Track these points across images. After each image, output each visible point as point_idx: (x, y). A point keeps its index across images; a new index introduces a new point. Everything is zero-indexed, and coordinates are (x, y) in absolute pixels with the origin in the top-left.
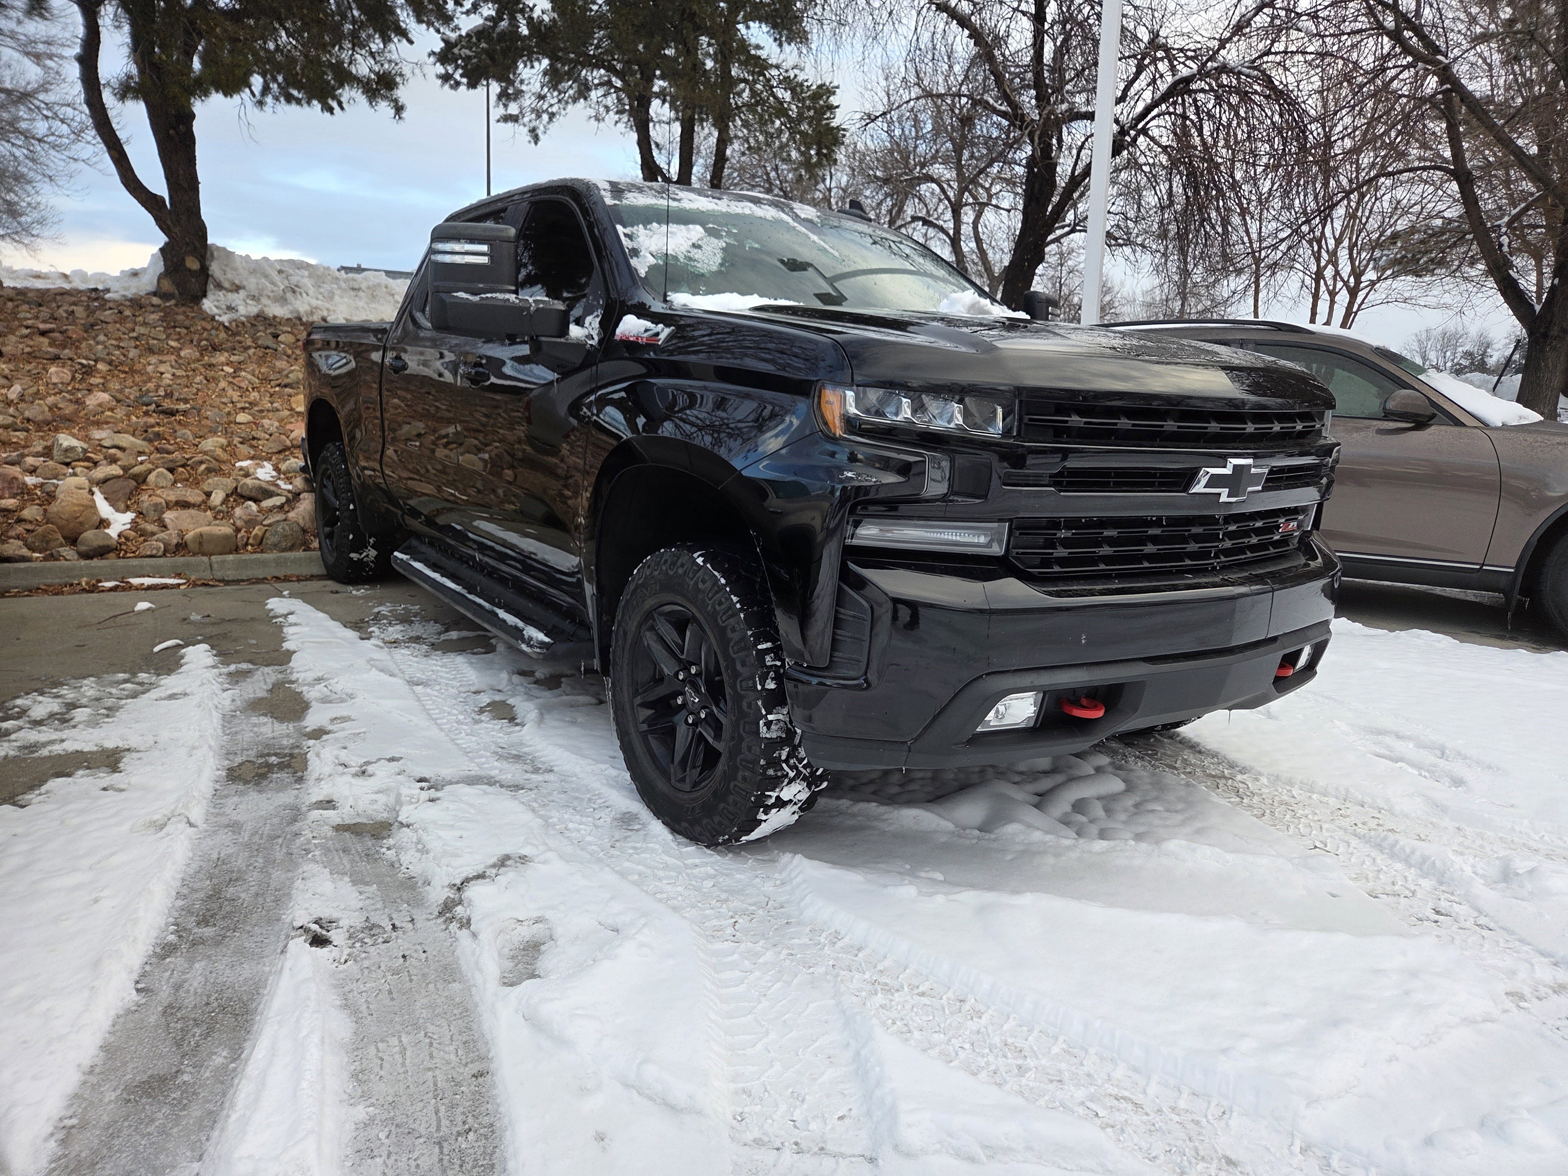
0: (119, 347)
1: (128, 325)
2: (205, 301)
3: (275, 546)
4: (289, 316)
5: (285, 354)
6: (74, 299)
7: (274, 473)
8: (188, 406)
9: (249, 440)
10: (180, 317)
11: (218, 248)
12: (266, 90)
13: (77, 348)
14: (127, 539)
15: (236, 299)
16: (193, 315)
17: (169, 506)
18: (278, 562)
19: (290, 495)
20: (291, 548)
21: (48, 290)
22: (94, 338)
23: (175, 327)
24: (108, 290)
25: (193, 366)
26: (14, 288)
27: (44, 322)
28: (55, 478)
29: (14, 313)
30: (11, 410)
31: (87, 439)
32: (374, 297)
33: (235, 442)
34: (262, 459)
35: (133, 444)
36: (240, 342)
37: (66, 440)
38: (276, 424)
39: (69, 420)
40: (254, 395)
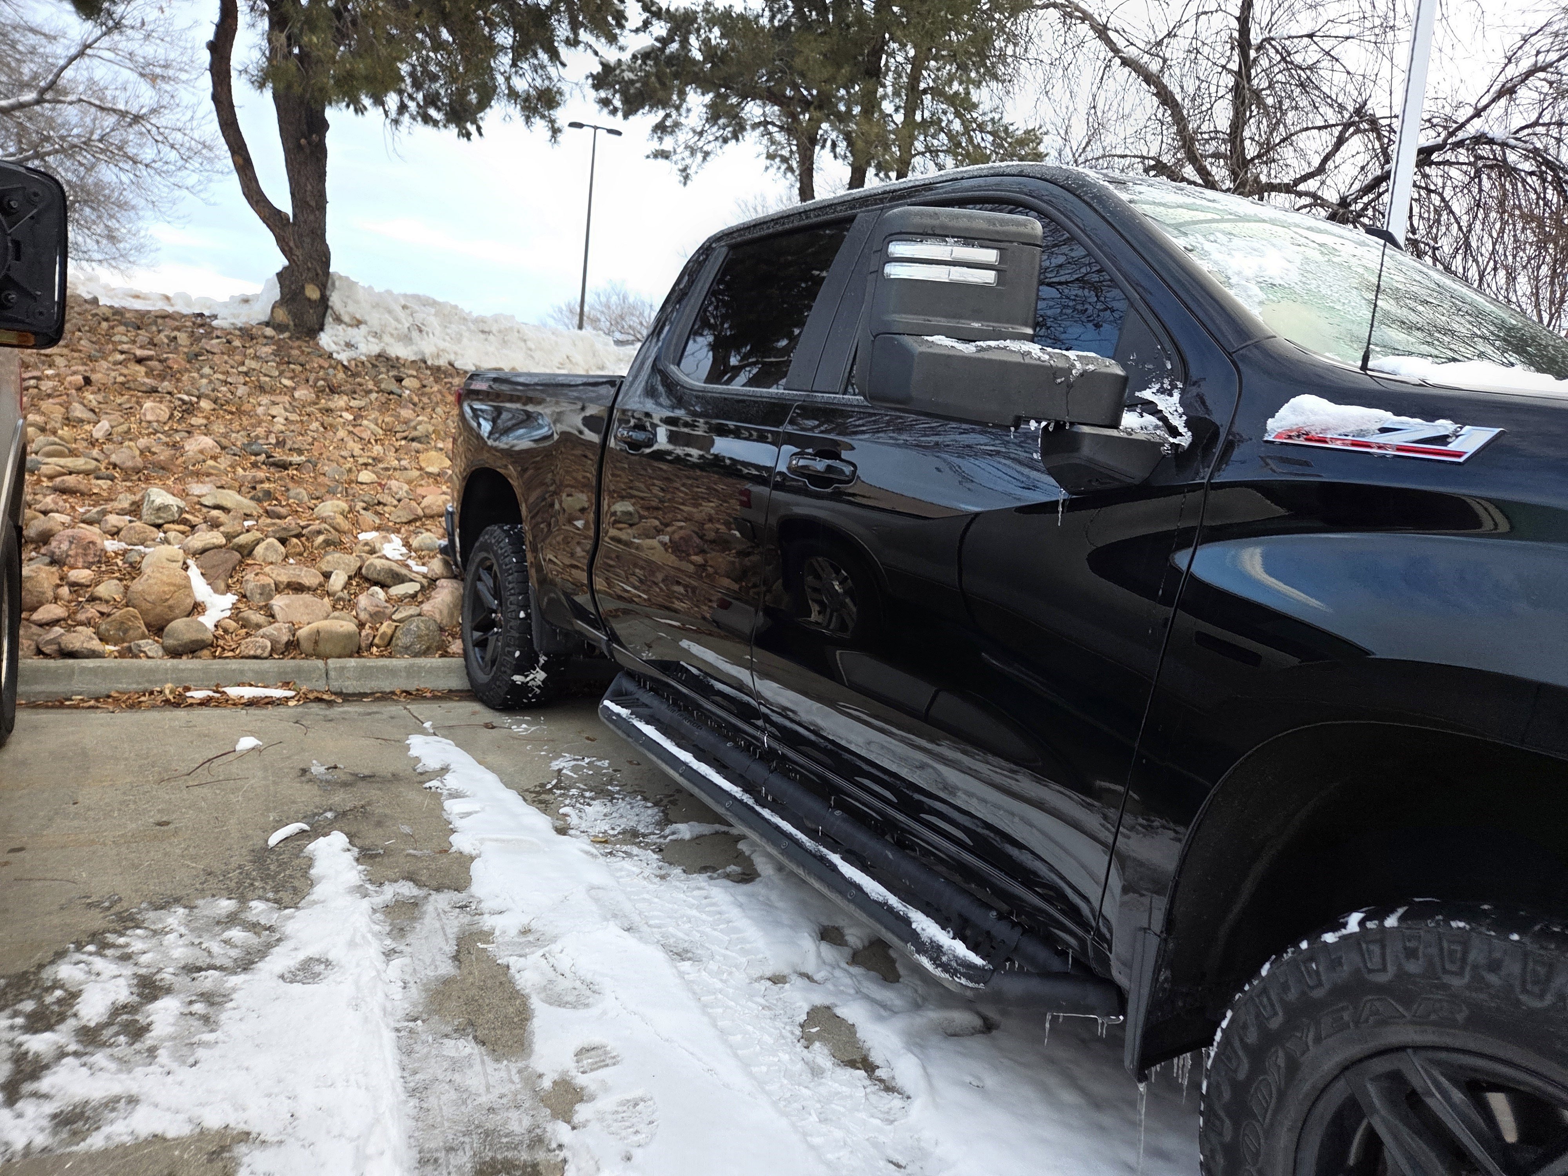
0: (226, 383)
1: (237, 358)
2: (322, 334)
3: (407, 649)
4: (413, 358)
5: (411, 401)
6: (177, 323)
7: (404, 550)
8: (303, 458)
9: (372, 506)
10: (295, 352)
11: (340, 277)
12: (402, 108)
13: (178, 380)
14: (226, 631)
15: (357, 335)
16: (309, 350)
17: (279, 588)
18: (410, 672)
19: (425, 581)
20: (426, 653)
21: (149, 312)
22: (198, 370)
23: (289, 363)
24: (215, 317)
25: (308, 409)
26: (111, 307)
27: (141, 347)
28: (142, 544)
29: (109, 335)
30: (95, 452)
31: (184, 494)
32: (504, 342)
33: (358, 508)
34: (388, 530)
35: (239, 503)
36: (360, 385)
37: (159, 496)
38: (406, 487)
39: (163, 468)
40: (377, 449)
